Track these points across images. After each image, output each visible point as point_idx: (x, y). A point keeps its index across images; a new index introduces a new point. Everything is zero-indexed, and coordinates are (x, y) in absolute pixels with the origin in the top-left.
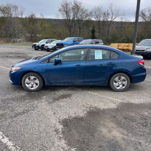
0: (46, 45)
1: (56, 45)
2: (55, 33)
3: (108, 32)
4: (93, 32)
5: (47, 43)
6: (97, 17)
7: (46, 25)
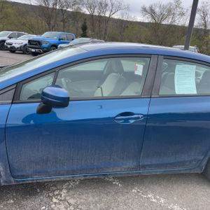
0: (9, 41)
1: (26, 42)
2: (24, 24)
3: (106, 30)
4: (84, 28)
5: (10, 38)
6: (90, 8)
7: (10, 10)
